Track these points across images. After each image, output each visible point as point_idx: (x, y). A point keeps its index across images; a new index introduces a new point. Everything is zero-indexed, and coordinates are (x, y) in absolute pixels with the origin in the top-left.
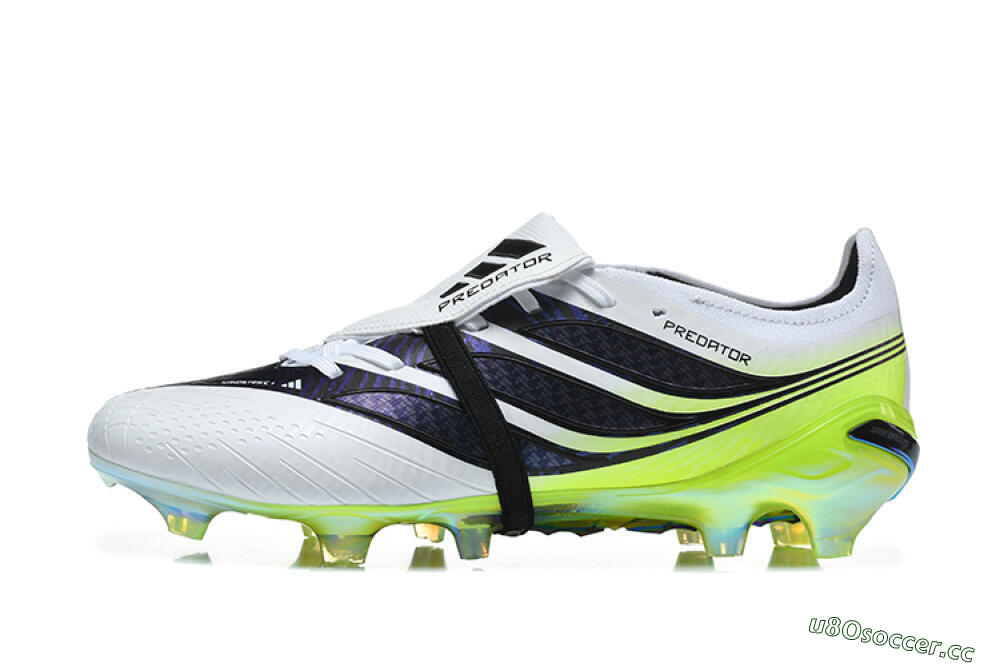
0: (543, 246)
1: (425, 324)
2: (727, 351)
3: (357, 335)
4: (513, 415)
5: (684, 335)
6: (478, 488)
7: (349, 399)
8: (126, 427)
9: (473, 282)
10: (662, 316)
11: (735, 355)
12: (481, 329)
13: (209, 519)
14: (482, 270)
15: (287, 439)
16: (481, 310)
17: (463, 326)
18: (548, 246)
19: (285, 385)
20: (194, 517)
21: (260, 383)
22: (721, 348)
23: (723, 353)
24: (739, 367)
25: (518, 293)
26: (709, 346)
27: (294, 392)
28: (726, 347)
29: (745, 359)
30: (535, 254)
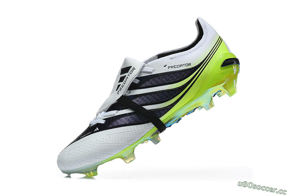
0: (131, 66)
1: (117, 99)
2: (185, 65)
3: (103, 110)
4: (148, 108)
5: (173, 67)
6: (150, 127)
7: (111, 126)
8: (66, 161)
9: (121, 83)
10: (166, 66)
11: (187, 65)
12: (130, 93)
13: (96, 170)
14: (122, 79)
15: (103, 143)
16: (127, 89)
17: (125, 95)
18: (133, 66)
19: (95, 131)
20: (93, 171)
21: (89, 133)
22: (183, 65)
23: (184, 66)
24: (189, 67)
25: (133, 81)
26: (180, 66)
27: (97, 131)
28: (184, 65)
29: (189, 64)
30: (131, 69)
